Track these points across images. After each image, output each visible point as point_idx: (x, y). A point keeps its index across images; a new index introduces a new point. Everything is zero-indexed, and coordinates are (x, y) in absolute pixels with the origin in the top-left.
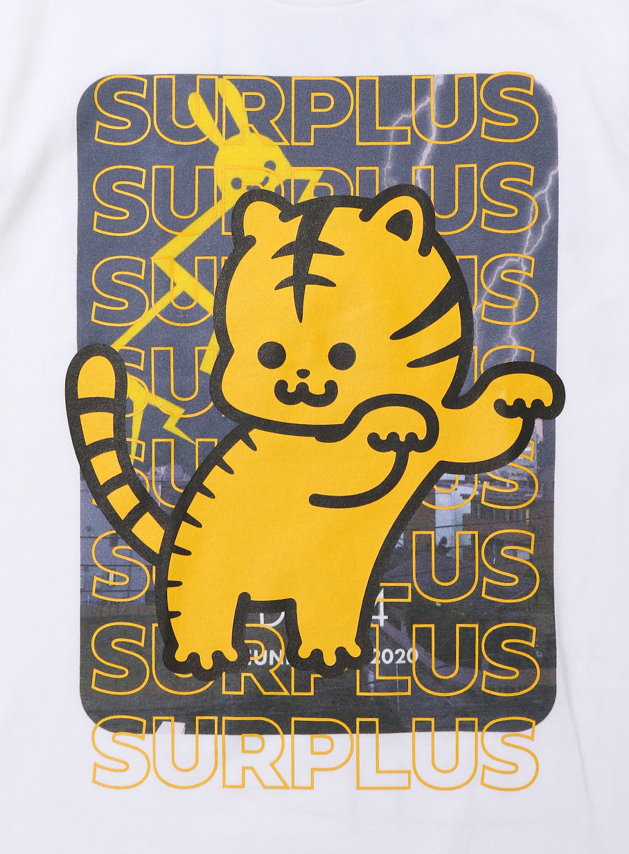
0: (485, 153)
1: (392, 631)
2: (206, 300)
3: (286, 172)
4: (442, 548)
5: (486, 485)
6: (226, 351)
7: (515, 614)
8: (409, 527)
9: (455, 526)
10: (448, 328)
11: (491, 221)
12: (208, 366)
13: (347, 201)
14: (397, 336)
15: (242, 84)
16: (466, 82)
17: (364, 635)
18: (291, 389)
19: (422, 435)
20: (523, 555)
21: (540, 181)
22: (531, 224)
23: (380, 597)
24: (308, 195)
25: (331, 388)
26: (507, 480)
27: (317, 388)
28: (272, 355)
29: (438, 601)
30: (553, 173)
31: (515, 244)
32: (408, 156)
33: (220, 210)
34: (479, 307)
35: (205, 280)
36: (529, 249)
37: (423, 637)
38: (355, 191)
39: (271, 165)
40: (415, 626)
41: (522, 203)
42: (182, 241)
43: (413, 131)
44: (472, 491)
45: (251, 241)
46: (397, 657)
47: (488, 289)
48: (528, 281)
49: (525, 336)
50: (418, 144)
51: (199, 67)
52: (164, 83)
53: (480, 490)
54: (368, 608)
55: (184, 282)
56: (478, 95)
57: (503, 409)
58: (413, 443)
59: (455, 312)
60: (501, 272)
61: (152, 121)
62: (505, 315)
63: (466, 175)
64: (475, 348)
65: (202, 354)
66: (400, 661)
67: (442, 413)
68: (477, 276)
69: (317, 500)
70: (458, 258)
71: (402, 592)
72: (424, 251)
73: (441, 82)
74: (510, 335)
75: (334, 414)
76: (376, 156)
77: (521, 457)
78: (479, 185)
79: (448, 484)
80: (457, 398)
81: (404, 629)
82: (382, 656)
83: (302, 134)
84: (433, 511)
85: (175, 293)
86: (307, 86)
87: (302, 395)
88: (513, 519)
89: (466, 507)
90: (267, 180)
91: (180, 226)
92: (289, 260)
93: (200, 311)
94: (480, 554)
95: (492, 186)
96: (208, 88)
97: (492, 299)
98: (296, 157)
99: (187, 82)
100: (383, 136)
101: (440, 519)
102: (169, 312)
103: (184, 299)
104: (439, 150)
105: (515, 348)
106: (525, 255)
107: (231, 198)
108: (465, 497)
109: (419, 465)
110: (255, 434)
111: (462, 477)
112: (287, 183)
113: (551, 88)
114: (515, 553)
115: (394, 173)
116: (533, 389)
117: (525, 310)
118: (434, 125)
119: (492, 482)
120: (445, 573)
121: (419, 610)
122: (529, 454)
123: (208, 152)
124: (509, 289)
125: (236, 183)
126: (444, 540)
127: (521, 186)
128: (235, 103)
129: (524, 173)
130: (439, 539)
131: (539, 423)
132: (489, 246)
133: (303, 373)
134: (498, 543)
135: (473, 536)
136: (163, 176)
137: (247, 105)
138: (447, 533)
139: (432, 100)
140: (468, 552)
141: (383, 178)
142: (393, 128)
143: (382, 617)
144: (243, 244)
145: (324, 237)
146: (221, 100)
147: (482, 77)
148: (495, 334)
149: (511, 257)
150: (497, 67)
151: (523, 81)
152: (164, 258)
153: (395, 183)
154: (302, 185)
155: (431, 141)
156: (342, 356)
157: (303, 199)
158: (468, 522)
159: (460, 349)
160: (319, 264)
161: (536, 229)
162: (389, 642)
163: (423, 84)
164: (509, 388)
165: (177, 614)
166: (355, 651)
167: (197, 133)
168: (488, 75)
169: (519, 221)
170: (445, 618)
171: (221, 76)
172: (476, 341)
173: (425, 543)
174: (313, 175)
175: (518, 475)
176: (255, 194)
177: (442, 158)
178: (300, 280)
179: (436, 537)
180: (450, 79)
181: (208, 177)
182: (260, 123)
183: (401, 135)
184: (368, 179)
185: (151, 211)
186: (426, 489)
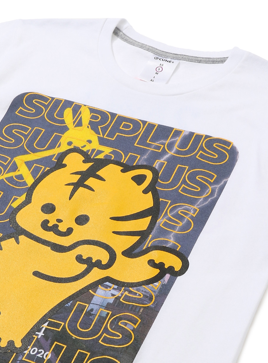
0: (193, 163)
1: (43, 341)
2: (30, 180)
3: (96, 145)
4: (89, 313)
5: (126, 293)
6: (28, 201)
7: (112, 353)
8: (77, 299)
9: (101, 306)
10: (143, 224)
11: (184, 190)
12: (15, 205)
13: (117, 163)
14: (113, 218)
15: (92, 110)
16: (199, 137)
17: (27, 339)
18: (50, 225)
19: (104, 262)
20: (129, 327)
21: (217, 182)
22: (204, 196)
23: (45, 325)
24: (101, 156)
25: (70, 231)
26: (139, 293)
27: (62, 228)
28: (49, 208)
29: (74, 336)
30: (225, 180)
31: (192, 202)
32: (157, 156)
33: (56, 151)
34: (161, 221)
35: (34, 174)
36: (198, 205)
37: (58, 350)
38: (124, 160)
39: (90, 142)
40: (56, 343)
41: (204, 188)
42: (32, 157)
43: (164, 147)
44: (118, 294)
45: (65, 166)
46: (38, 353)
47: (169, 215)
48: (192, 217)
49: (177, 238)
50: (164, 152)
51: (77, 100)
52: (58, 101)
53: (122, 294)
54: (37, 328)
55: (24, 171)
56: (203, 143)
57: (152, 263)
58: (99, 264)
59: (148, 219)
60: (180, 211)
61: (45, 113)
62: (174, 227)
63: (181, 170)
64: (151, 236)
65: (15, 199)
66: (39, 355)
67: (120, 257)
68: (167, 208)
69: (37, 274)
70: (161, 199)
71: (58, 326)
72: (145, 192)
73: (187, 133)
74: (171, 236)
75: (65, 241)
76: (142, 152)
77: (151, 285)
78: (186, 175)
79: (107, 287)
81: (49, 341)
82: (31, 350)
83: (111, 135)
84: (93, 296)
85: (17, 173)
86: (122, 119)
88: (133, 309)
89: (111, 300)
90: (85, 146)
91: (34, 151)
92: (78, 177)
93: (25, 184)
94: (107, 324)
95: (192, 178)
96: (77, 109)
97: (170, 219)
98: (102, 142)
99: (68, 104)
100: (149, 145)
101: (94, 300)
102: (10, 179)
103: (20, 177)
104: (173, 157)
105: (171, 241)
106: (195, 207)
107: (64, 148)
108: (113, 295)
109: (96, 274)
110: (22, 238)
111: (116, 287)
112: (93, 150)
113: (239, 148)
114: (126, 324)
115: (146, 160)
116: (172, 261)
117: (183, 229)
118: (176, 147)
119: (130, 292)
120: (85, 325)
121: (62, 337)
122: (156, 286)
123: (64, 129)
124: (181, 218)
125: (70, 143)
126: (92, 310)
127: (206, 181)
128: (86, 116)
129: (211, 177)
130: (89, 308)
131: (167, 276)
132: (177, 198)
133: (60, 221)
134: (120, 319)
135: (108, 313)
136: (38, 132)
137: (91, 118)
138: (95, 307)
139: (179, 139)
140: (102, 320)
141: (139, 159)
142: (156, 144)
143: (41, 334)
145: (99, 173)
146: (80, 113)
147: (207, 137)
148: (163, 233)
149: (187, 206)
150: (215, 135)
151: (227, 143)
152: (20, 160)
153: (145, 164)
154: (100, 152)
155: (171, 153)
156: (82, 220)
157: (97, 157)
158: (108, 307)
160: (91, 182)
161: (206, 199)
162: (39, 344)
163: (178, 133)
164: (157, 256)
166: (18, 344)
167: (63, 122)
168: (211, 137)
169: (199, 194)
170: (74, 345)
171: (85, 105)
172: (152, 233)
173: (81, 309)
174: (107, 150)
175: (145, 292)
176: (76, 150)
177: (173, 161)
178: (78, 185)
179: (88, 307)
180: (192, 134)
181: (58, 138)
182: (93, 126)
183: (158, 148)
184: (133, 158)
185: (24, 142)
186: (94, 286)
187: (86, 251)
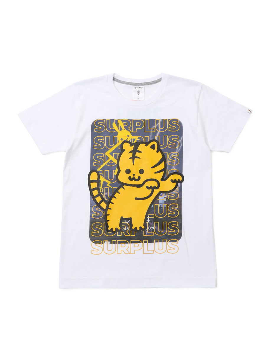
0: (169, 133)
1: (151, 223)
2: (115, 161)
3: (131, 137)
4: (160, 207)
5: (169, 195)
6: (119, 171)
7: (174, 220)
8: (154, 203)
9: (163, 203)
10: (162, 166)
11: (170, 146)
12: (115, 174)
13: (143, 143)
14: (152, 168)
15: (123, 121)
16: (166, 120)
17: (145, 224)
18: (132, 178)
19: (157, 186)
20: (176, 208)
21: (180, 139)
22: (178, 147)
23: (148, 217)
24: (135, 141)
25: (139, 178)
26: (173, 194)
27: (136, 177)
28: (128, 171)
29: (160, 218)
30: (182, 137)
31: (175, 150)
32: (155, 134)
33: (118, 144)
34: (168, 162)
35: (115, 157)
36: (177, 151)
37: (157, 224)
38: (144, 141)
39: (128, 136)
40: (155, 222)
41: (176, 143)
42: (111, 150)
43: (156, 130)
44: (166, 197)
45: (124, 150)
46: (151, 228)
47: (170, 159)
48: (177, 157)
49: (176, 167)
50: (157, 132)
51: (115, 118)
52: (108, 121)
53: (168, 196)
54: (146, 219)
55: (111, 158)
56: (168, 123)
57: (172, 181)
58: (155, 188)
59: (163, 163)
60: (172, 156)
61: (106, 128)
62: (173, 164)
63: (166, 138)
64: (167, 170)
65: (114, 171)
66: (152, 229)
67: (161, 182)
68: (168, 156)
69: (136, 199)
70: (164, 153)
71: (152, 216)
72: (157, 152)
73: (161, 120)
74: (174, 167)
75: (140, 182)
76: (149, 134)
77: (175, 190)
78: (168, 139)
79: (162, 195)
80: (163, 179)
81: (153, 223)
82: (148, 228)
83: (134, 130)
84: (159, 200)
85: (109, 160)
86: (135, 121)
87: (134, 179)
88: (174, 202)
89: (165, 200)
90: (127, 139)
91: (111, 147)
92: (132, 154)
93: (114, 163)
94: (168, 209)
95: (171, 140)
96: (116, 122)
97: (170, 161)
98: (133, 134)
99: (112, 121)
100: (150, 130)
101: (160, 202)
102: (108, 163)
103: (111, 161)
104: (160, 133)
105: (175, 170)
106: (177, 152)
107: (120, 142)
108: (165, 198)
109: (156, 192)
110: (124, 186)
111: (164, 194)
112: (131, 139)
113: (182, 122)
114: (174, 208)
115: (152, 137)
116: (178, 177)
117: (176, 163)
118: (160, 128)
119: (170, 195)
120: (161, 212)
121: (156, 219)
122: (177, 189)
123: (116, 133)
124: (174, 159)
125: (122, 139)
126: (161, 206)
127: (176, 140)
128: (122, 124)
129: (177, 137)
130: (160, 206)
131: (179, 184)
132: (170, 151)
133: (134, 175)
134: (171, 206)
135: (166, 205)
136: (108, 138)
137: (124, 125)
138: (161, 205)
139: (159, 124)
140: (165, 208)
141: (149, 138)
142: (152, 129)
143: (149, 221)
144: (123, 151)
145: (138, 149)
146: (119, 124)
147: (169, 120)
148: (171, 167)
149: (174, 153)
150: (172, 118)
151: (176, 120)
152: (107, 153)
153: (152, 139)
154: (134, 140)
155: (159, 131)
156: (141, 172)
157: (134, 142)
158: (165, 202)
159: (164, 170)
160: (137, 154)
161: (179, 147)
162: (150, 225)
163: (158, 121)
164: (173, 177)
165: (109, 221)
166: (143, 227)
167: (114, 130)
168: (170, 119)
169: (176, 146)
170: (161, 221)
171: (119, 119)
172: (167, 168)
173: (157, 207)
174: (136, 138)
175: (175, 193)
176: (125, 141)
177: (161, 134)
178: (134, 157)
179: (159, 205)
180: (163, 120)
181: (116, 138)
182: (126, 128)
183: (153, 130)
184: (147, 138)
185: (105, 145)
186: (157, 196)
187: (149, 184)
